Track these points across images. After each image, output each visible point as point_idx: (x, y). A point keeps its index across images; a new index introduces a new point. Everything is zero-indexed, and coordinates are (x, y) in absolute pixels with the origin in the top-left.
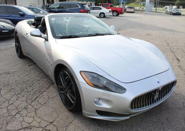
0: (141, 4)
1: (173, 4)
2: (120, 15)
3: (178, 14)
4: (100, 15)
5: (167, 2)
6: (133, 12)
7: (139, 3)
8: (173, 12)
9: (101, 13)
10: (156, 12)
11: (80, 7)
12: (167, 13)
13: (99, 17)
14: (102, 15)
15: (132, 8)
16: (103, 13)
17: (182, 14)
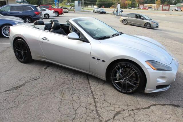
0: (68, 4)
1: (95, 5)
2: (60, 15)
3: (104, 13)
4: (44, 16)
5: (89, 2)
6: (68, 12)
7: (66, 4)
8: (100, 11)
9: (45, 14)
10: (84, 11)
11: (34, 10)
12: (95, 12)
13: (44, 18)
14: (47, 16)
15: (67, 8)
16: (48, 14)
17: (106, 12)
